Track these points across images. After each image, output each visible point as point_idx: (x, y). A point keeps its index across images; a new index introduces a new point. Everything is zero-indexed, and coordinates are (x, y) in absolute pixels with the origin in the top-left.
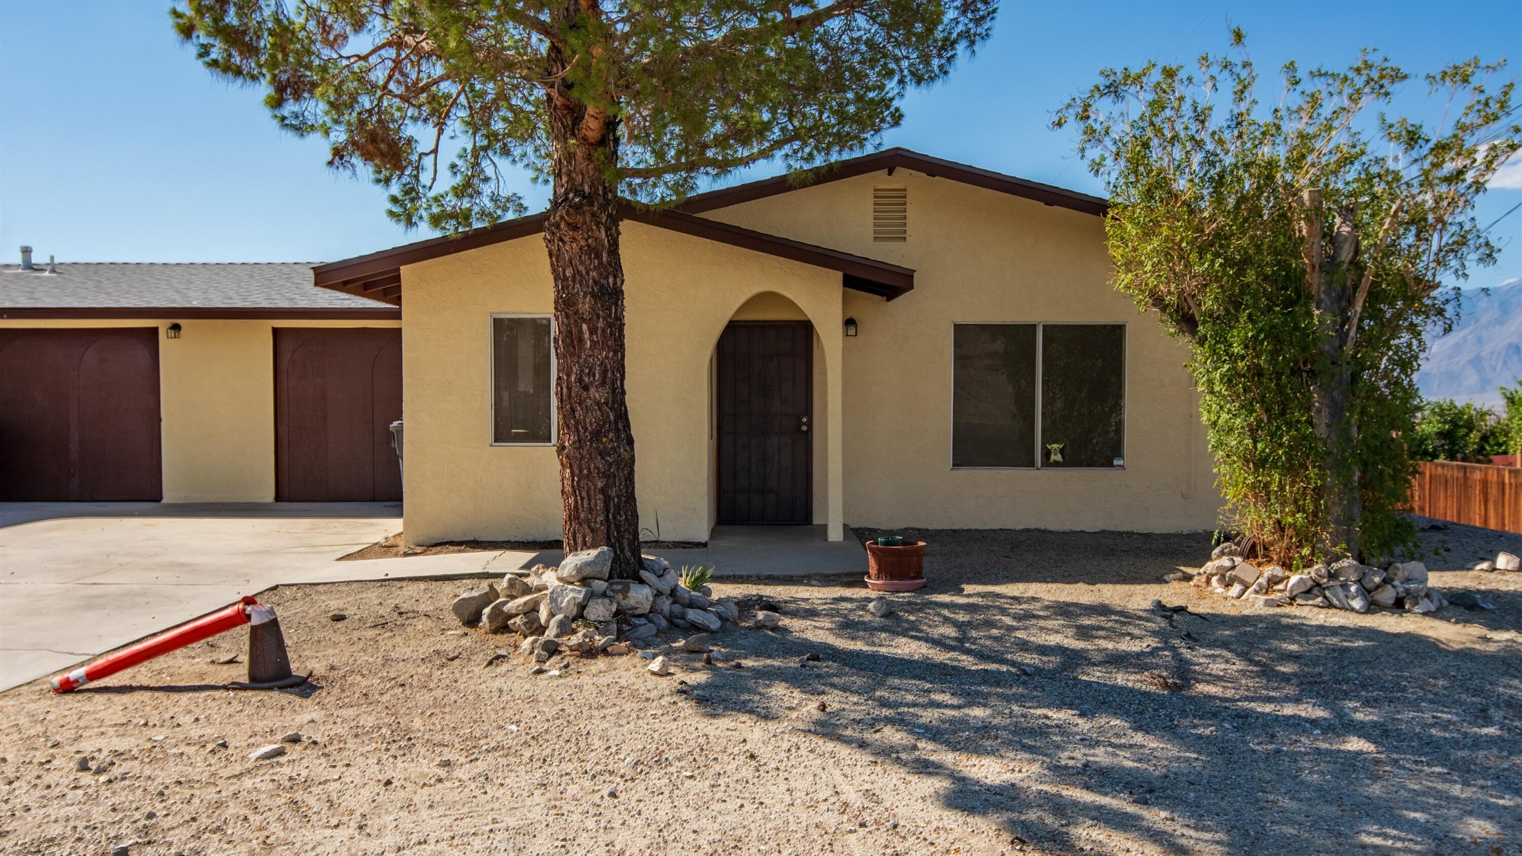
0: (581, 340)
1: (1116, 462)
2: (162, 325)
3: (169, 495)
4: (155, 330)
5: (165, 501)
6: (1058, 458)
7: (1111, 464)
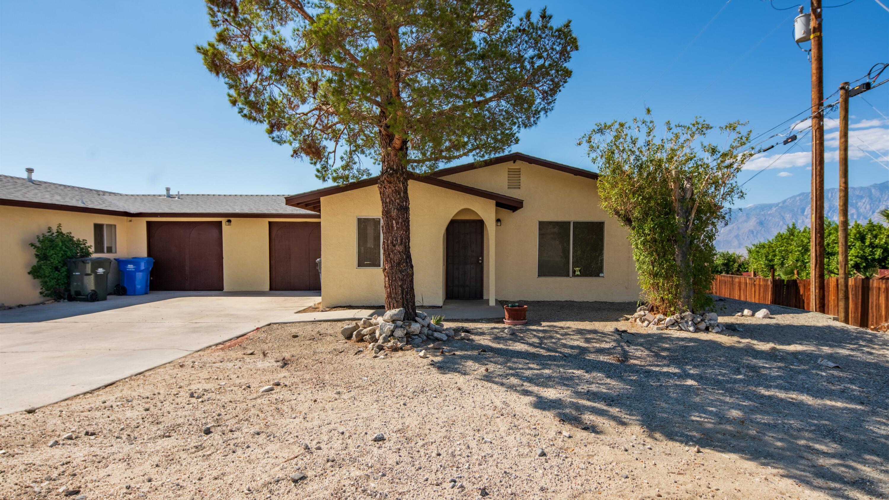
0: (392, 227)
1: (601, 275)
2: (224, 220)
3: (226, 287)
4: (221, 221)
5: (225, 290)
6: (578, 273)
7: (598, 276)
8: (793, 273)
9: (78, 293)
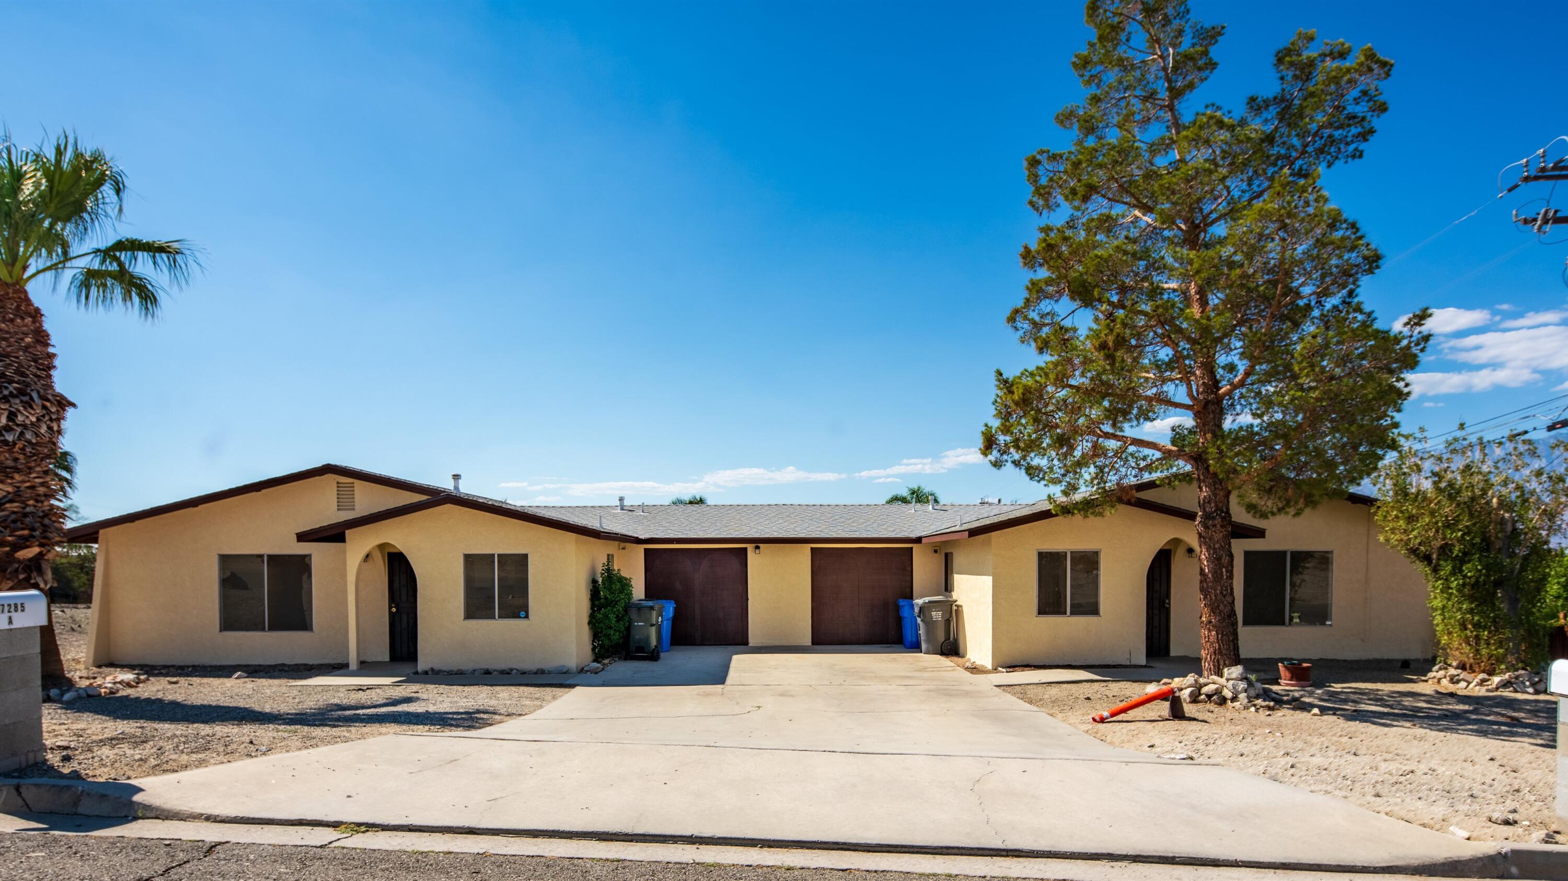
1: (1328, 623)
2: (750, 547)
3: (753, 641)
4: (746, 549)
5: (750, 645)
6: (1297, 620)
7: (1323, 624)
8: (1558, 617)
9: (641, 649)
